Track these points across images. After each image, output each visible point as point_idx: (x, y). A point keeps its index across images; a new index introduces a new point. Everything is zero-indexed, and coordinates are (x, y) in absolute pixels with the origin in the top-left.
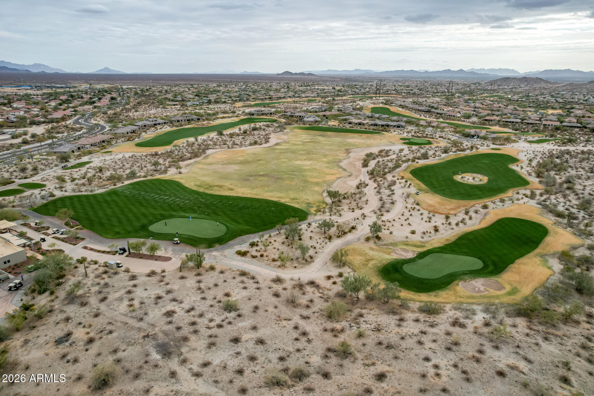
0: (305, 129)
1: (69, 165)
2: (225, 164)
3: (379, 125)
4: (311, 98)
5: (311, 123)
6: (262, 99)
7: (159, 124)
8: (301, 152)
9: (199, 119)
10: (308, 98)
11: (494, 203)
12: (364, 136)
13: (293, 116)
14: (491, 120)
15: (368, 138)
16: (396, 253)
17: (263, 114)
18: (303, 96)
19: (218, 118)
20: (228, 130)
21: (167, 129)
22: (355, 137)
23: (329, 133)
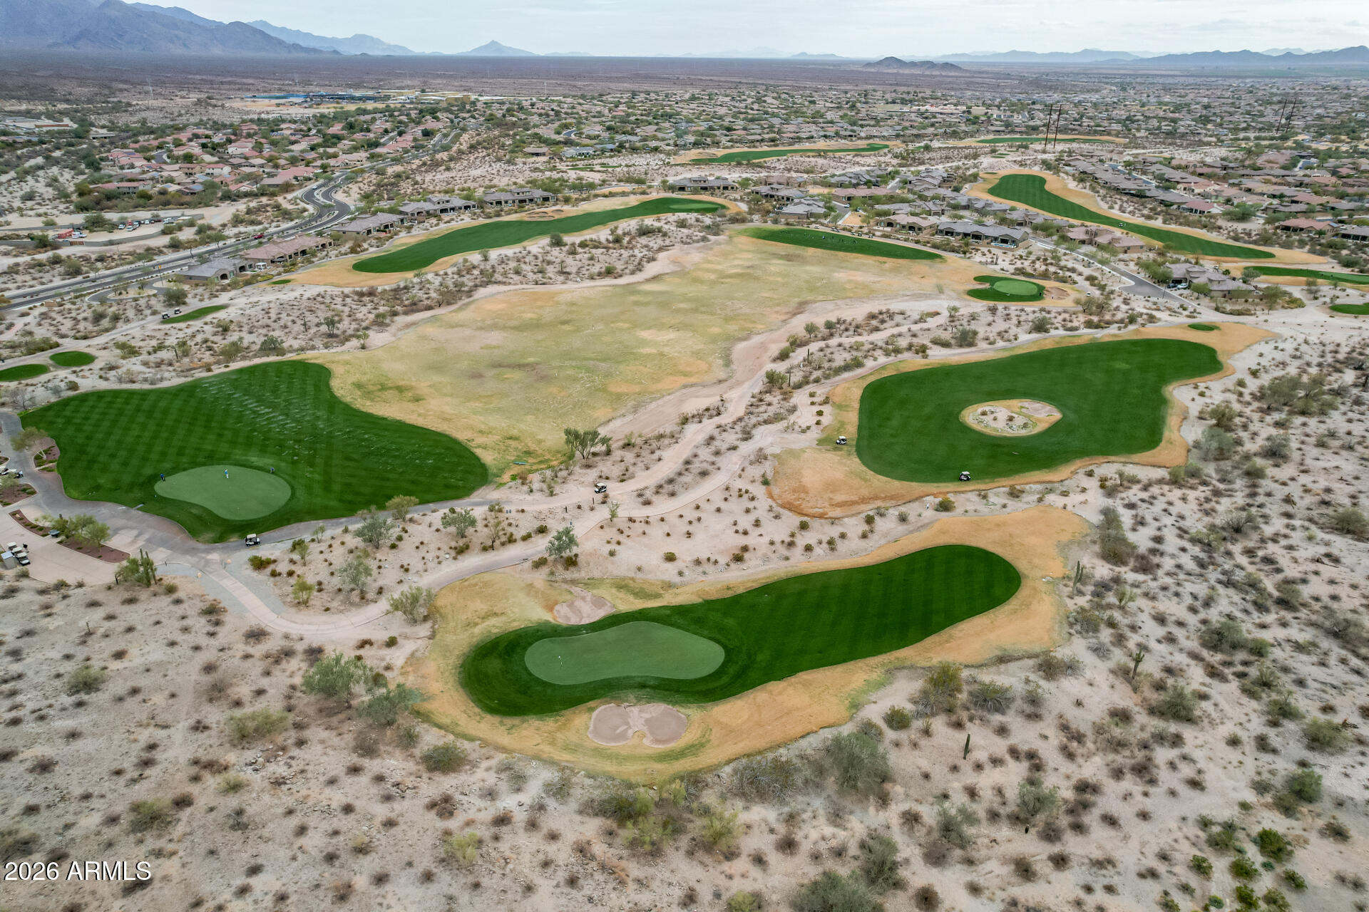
0: (765, 238)
1: (185, 310)
2: (481, 328)
3: (958, 234)
4: (877, 141)
5: (791, 221)
6: (752, 142)
7: (453, 209)
8: (682, 305)
9: (546, 199)
10: (871, 141)
11: (985, 497)
12: (890, 262)
13: (772, 196)
14: (1302, 229)
15: (895, 270)
16: (571, 605)
17: (705, 189)
18: (863, 134)
19: (596, 196)
20: (585, 232)
21: (465, 221)
22: (864, 265)
23: (811, 251)
